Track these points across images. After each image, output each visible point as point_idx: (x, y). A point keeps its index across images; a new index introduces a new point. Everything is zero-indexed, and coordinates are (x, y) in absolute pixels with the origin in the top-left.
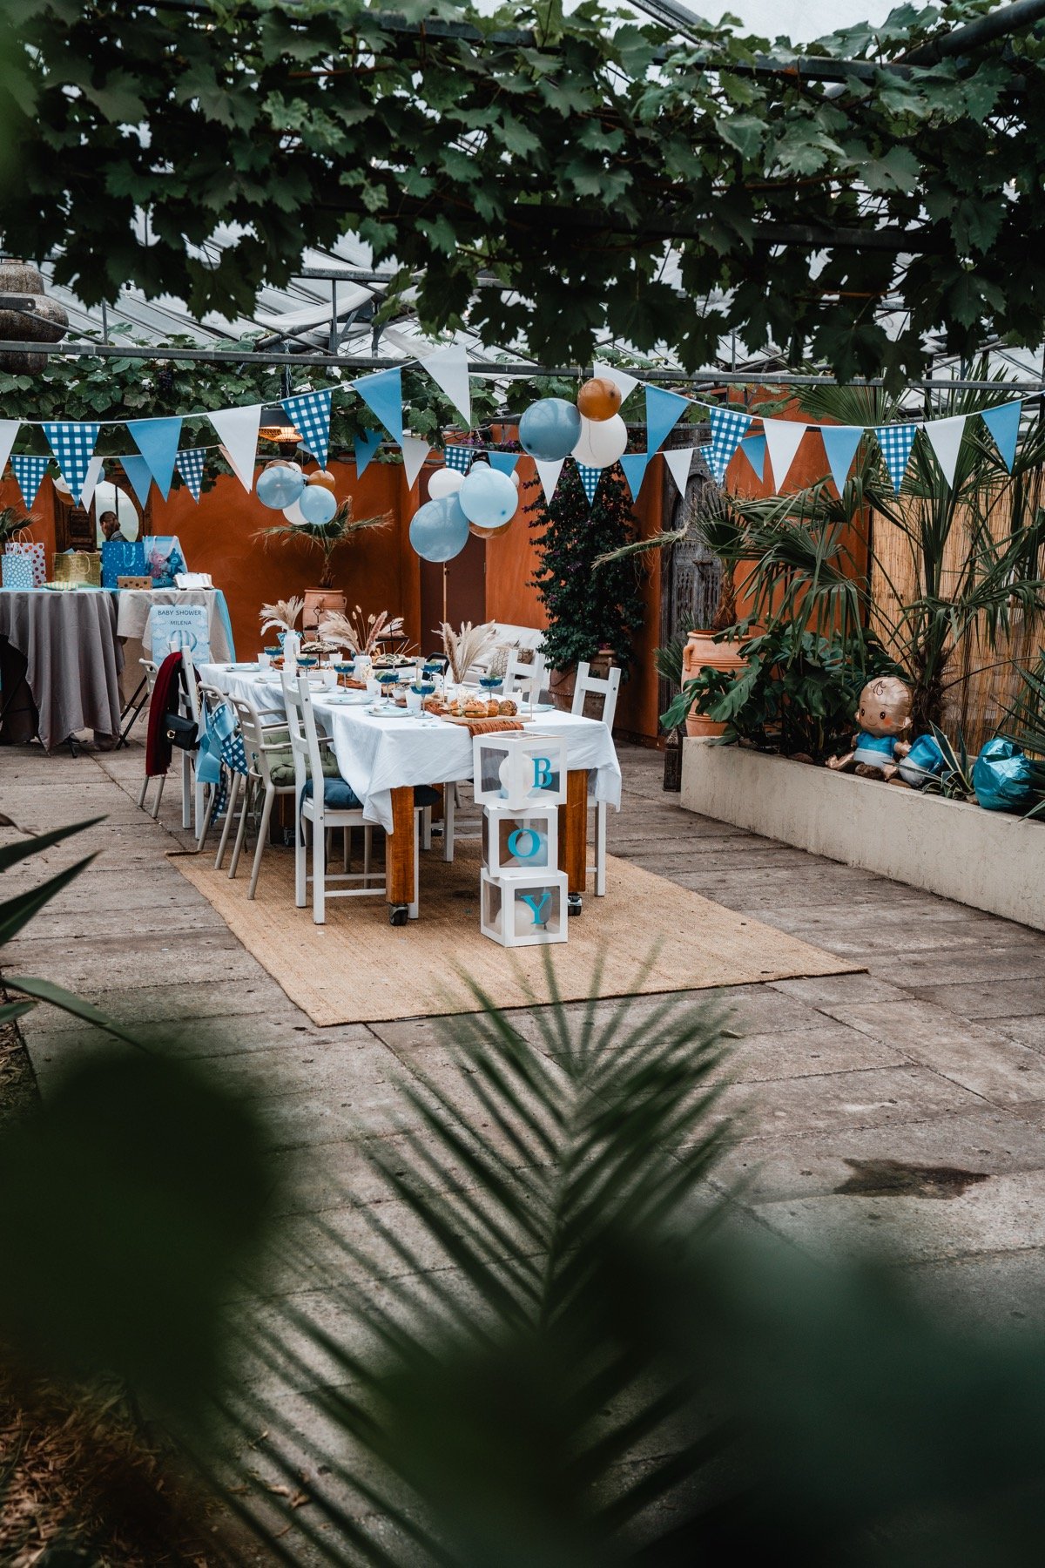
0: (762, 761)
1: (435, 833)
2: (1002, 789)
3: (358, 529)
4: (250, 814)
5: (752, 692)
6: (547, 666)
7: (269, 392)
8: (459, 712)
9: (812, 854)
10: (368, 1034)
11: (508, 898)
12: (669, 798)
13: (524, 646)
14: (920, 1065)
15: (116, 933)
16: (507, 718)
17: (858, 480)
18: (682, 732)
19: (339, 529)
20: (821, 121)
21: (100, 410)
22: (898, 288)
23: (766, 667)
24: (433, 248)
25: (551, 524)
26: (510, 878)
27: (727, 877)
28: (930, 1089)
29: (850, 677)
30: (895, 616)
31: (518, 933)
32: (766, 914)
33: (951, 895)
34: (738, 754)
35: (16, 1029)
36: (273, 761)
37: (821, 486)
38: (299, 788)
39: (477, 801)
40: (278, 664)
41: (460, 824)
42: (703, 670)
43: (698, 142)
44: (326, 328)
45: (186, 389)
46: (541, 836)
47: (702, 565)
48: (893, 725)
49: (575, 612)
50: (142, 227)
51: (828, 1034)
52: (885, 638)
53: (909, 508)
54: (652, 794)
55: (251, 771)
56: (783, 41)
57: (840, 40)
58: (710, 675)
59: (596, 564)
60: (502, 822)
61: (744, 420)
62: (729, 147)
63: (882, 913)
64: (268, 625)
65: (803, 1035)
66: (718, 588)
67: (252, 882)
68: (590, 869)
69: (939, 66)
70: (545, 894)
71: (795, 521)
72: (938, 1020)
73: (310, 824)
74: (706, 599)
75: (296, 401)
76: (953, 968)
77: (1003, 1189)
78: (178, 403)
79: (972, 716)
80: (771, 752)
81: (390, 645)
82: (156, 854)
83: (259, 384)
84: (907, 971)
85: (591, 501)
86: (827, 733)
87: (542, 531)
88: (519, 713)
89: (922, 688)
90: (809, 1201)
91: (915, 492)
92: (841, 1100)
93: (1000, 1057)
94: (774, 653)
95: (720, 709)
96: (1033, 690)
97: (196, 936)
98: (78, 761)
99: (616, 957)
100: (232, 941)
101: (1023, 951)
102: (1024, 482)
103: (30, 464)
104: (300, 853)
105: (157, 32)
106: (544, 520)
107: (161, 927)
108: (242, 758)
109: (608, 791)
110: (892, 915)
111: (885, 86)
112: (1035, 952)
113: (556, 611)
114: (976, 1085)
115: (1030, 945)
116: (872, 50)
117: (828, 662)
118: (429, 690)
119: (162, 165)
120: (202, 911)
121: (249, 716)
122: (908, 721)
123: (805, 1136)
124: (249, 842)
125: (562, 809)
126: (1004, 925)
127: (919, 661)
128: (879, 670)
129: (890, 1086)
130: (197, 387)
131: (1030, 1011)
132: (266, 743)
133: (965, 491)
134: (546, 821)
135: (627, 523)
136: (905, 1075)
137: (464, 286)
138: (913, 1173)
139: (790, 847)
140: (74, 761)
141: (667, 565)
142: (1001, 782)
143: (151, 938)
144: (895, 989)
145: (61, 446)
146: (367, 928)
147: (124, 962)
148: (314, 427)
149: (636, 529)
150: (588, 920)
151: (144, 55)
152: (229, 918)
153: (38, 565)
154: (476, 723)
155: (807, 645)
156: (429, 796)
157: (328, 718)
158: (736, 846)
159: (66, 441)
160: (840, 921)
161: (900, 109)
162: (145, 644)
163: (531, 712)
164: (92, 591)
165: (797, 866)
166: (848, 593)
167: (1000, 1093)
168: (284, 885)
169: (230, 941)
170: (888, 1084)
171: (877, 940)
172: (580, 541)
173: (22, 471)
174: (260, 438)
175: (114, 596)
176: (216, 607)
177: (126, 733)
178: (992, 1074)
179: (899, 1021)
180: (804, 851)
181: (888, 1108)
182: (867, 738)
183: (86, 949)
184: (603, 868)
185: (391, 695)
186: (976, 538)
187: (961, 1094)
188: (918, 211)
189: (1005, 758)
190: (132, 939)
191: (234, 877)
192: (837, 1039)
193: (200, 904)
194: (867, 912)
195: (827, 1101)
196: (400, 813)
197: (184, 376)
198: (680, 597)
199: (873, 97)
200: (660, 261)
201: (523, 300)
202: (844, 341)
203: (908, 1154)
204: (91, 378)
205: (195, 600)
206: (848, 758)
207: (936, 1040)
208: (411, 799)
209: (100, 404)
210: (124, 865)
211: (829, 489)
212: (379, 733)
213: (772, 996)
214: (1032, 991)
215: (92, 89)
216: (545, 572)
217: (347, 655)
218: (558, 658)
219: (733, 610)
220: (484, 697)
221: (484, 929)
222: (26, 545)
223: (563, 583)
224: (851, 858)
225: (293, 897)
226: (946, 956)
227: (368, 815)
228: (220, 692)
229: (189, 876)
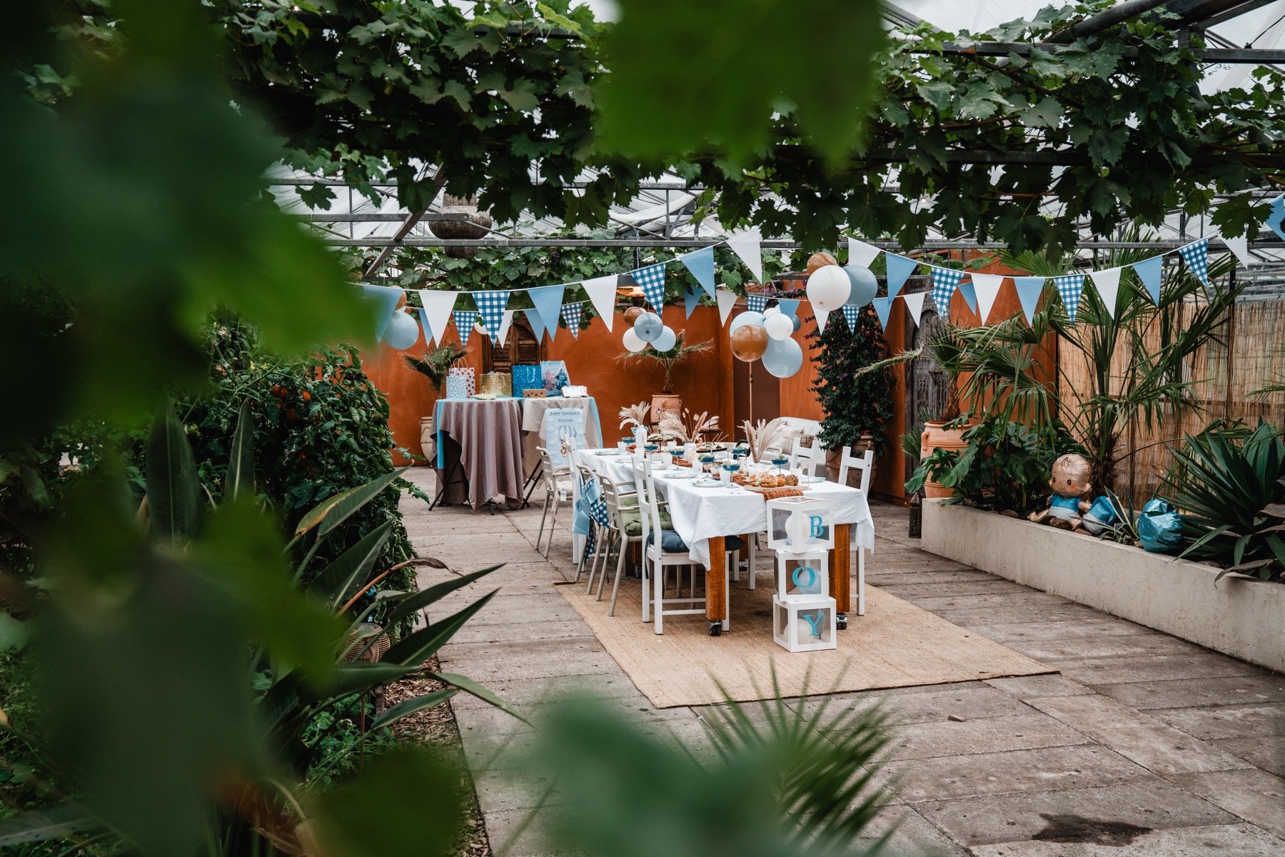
0: (981, 516)
1: (742, 569)
2: (1160, 537)
3: (689, 352)
4: (611, 555)
5: (972, 466)
6: (823, 448)
7: (625, 263)
8: (757, 483)
9: (1019, 584)
10: (691, 714)
11: (792, 616)
12: (913, 543)
13: (807, 433)
14: (1099, 744)
15: (518, 639)
16: (791, 487)
17: (1044, 314)
18: (922, 494)
19: (676, 352)
20: (992, 83)
21: (512, 279)
22: (1054, 189)
23: (981, 448)
24: (726, 178)
25: (825, 347)
26: (794, 602)
27: (955, 601)
28: (1107, 762)
29: (1043, 454)
30: (1076, 411)
31: (800, 642)
32: (984, 629)
33: (1125, 615)
34: (961, 510)
35: (450, 706)
36: (626, 518)
37: (1016, 318)
38: (644, 537)
39: (770, 547)
40: (632, 448)
41: (760, 562)
42: (935, 450)
43: (908, 99)
44: (664, 219)
45: (569, 263)
46: (816, 572)
47: (935, 374)
48: (1077, 489)
49: (843, 409)
50: (535, 174)
51: (1030, 719)
52: (1068, 425)
53: (1083, 332)
54: (900, 539)
55: (612, 525)
56: (964, 33)
57: (1003, 31)
58: (940, 454)
59: (856, 376)
60: (788, 563)
61: (957, 275)
62: (928, 103)
63: (1071, 629)
64: (625, 422)
65: (1010, 720)
66: (946, 390)
67: (612, 604)
68: (853, 595)
69: (1075, 43)
70: (820, 614)
71: (999, 343)
72: (1114, 710)
73: (652, 563)
74: (938, 398)
75: (641, 271)
76: (1125, 671)
77: (1163, 840)
78: (564, 273)
79: (1138, 482)
80: (987, 509)
81: (709, 436)
82: (546, 583)
83: (619, 257)
84: (1090, 673)
85: (852, 331)
86: (1029, 495)
87: (818, 352)
88: (800, 483)
89: (1098, 462)
90: (1012, 844)
91: (1088, 321)
92: (1038, 769)
93: (1161, 739)
94: (988, 437)
95: (948, 478)
96: (1182, 464)
97: (573, 642)
98: (495, 517)
99: (872, 660)
100: (597, 645)
101: (1180, 658)
102: (1170, 312)
103: (465, 317)
104: (645, 583)
105: (546, 53)
106: (820, 344)
107: (549, 635)
108: (605, 516)
109: (864, 540)
110: (1079, 630)
111: (1036, 58)
112: (1191, 660)
113: (829, 408)
114: (1143, 760)
115: (1186, 654)
116: (1027, 35)
117: (1027, 443)
118: (735, 468)
119: (548, 133)
120: (578, 624)
121: (610, 487)
122: (1088, 487)
123: (1011, 796)
124: (610, 575)
125: (831, 553)
126: (1166, 638)
127: (1096, 442)
128: (1066, 448)
129: (1076, 759)
130: (577, 261)
131: (1186, 705)
132: (622, 505)
133: (1125, 319)
134: (819, 561)
135: (881, 345)
136: (1088, 751)
137: (749, 198)
138: (1093, 826)
139: (1003, 579)
140: (492, 517)
141: (909, 374)
142: (1160, 531)
143: (542, 643)
144: (1080, 686)
145: (484, 307)
146: (692, 638)
147: (523, 660)
148: (653, 289)
149: (886, 349)
150: (852, 632)
151: (538, 67)
152: (596, 630)
153: (470, 383)
154: (769, 490)
155: (1011, 432)
156: (737, 544)
157: (665, 488)
158: (962, 578)
159: (488, 303)
160: (1039, 634)
161: (1048, 73)
162: (541, 436)
163: (809, 483)
164: (506, 399)
165: (1008, 593)
166: (1040, 394)
167: (1161, 767)
168: (635, 606)
169: (596, 646)
170: (1073, 758)
171: (1068, 649)
172: (846, 359)
173: (460, 321)
174: (618, 294)
175: (520, 403)
176: (590, 409)
177: (528, 497)
178: (1155, 751)
179: (1083, 711)
180: (1013, 582)
181: (1074, 776)
182: (1058, 499)
183: (498, 650)
184: (863, 594)
185: (709, 471)
186: (1135, 352)
187: (1131, 767)
188: (1067, 138)
189: (1162, 513)
190: (528, 644)
191: (600, 600)
192: (1036, 723)
193: (576, 619)
194: (1061, 628)
195: (1028, 770)
196: (716, 555)
197: (567, 254)
198: (919, 397)
199: (1029, 66)
200: (884, 177)
201: (789, 207)
202: (1015, 227)
203: (1089, 811)
204: (507, 258)
205: (575, 404)
206: (1044, 513)
207: (1111, 725)
208: (723, 545)
209: (512, 276)
210: (524, 591)
211: (1022, 319)
212: (700, 499)
213: (988, 690)
214: (1188, 689)
215: (504, 92)
216: (821, 381)
217: (680, 442)
218: (832, 442)
219: (957, 406)
220: (775, 472)
221: (776, 639)
222: (463, 369)
223: (834, 388)
224: (1048, 588)
225: (641, 615)
226: (1121, 661)
227: (692, 557)
228: (590, 470)
229: (569, 599)
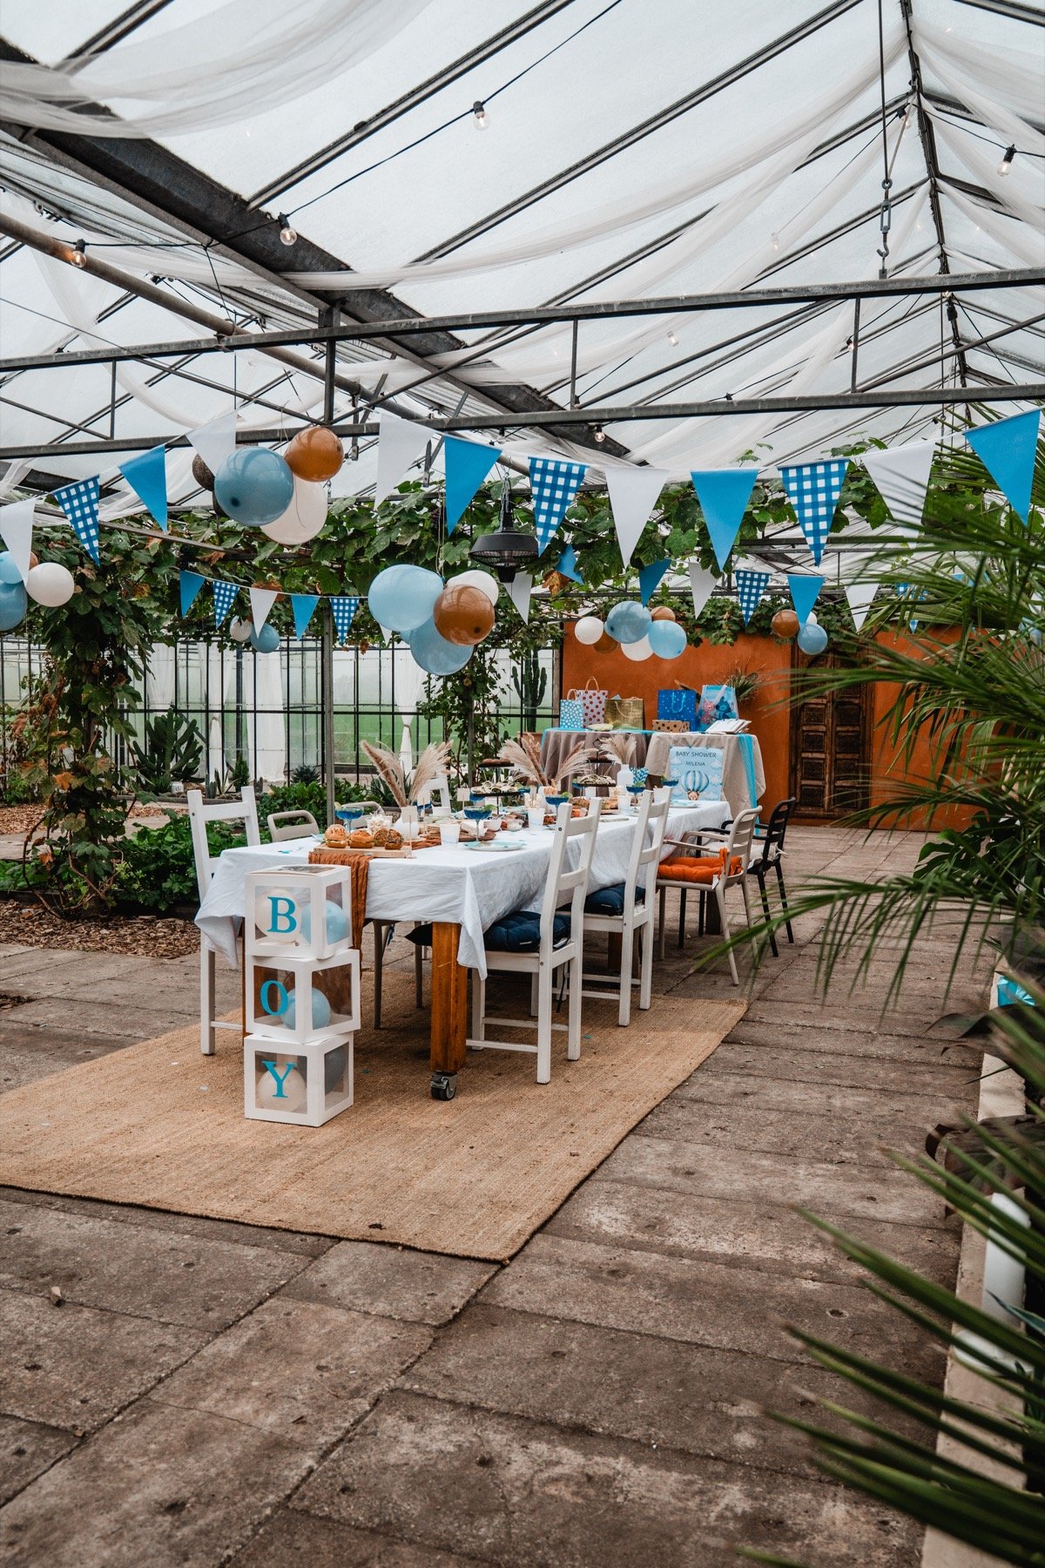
11: (249, 1061)
31: (261, 1104)
60: (257, 970)
75: (67, 490)
134: (293, 974)
175: (649, 735)
176: (738, 750)
205: (711, 742)
222: (591, 692)
